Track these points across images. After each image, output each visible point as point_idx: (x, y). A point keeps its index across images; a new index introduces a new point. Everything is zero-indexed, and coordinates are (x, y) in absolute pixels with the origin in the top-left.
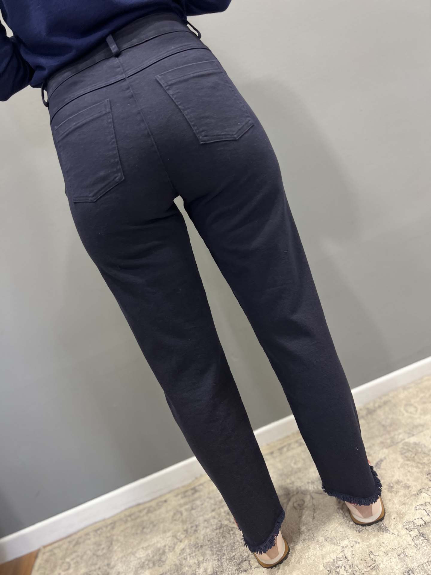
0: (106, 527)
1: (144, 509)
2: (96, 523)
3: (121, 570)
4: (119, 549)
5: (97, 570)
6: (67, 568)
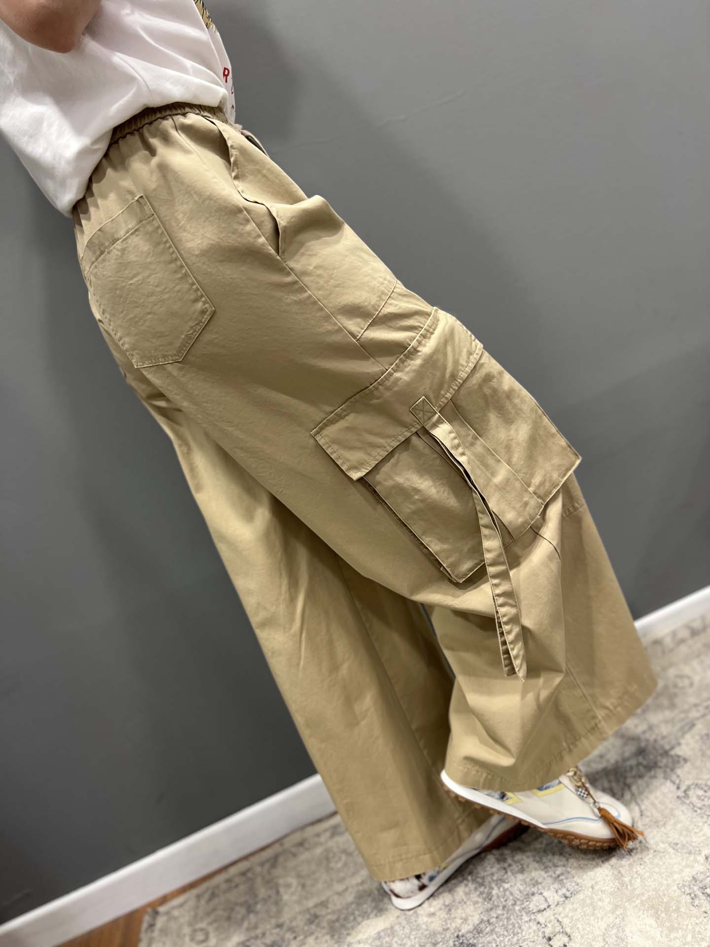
0: (262, 864)
1: (325, 831)
5: (260, 938)
6: (203, 938)
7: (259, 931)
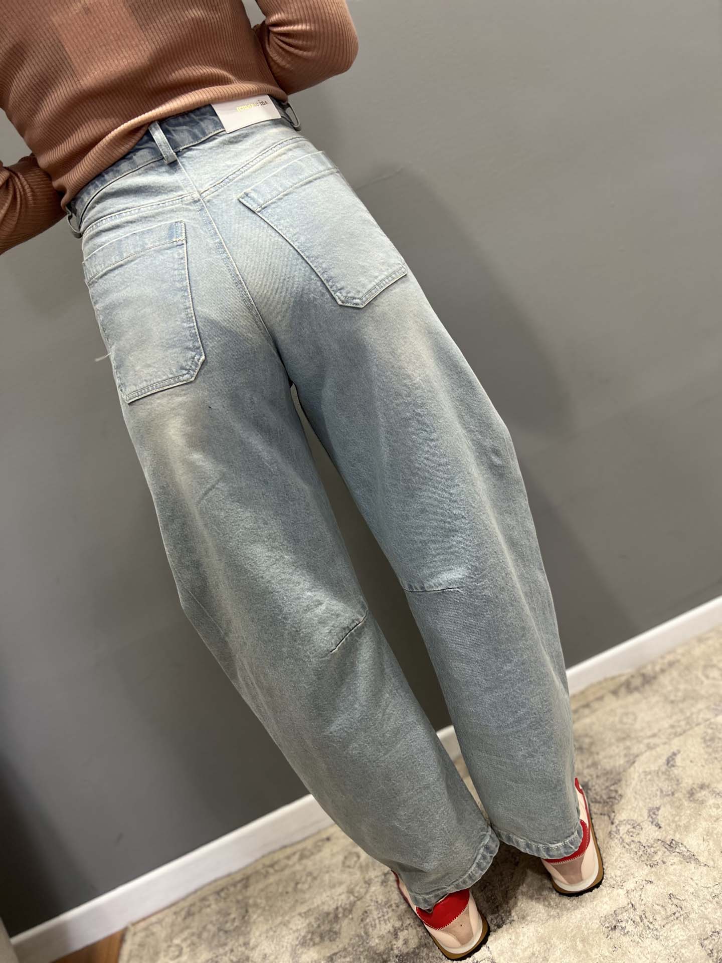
0: (235, 885)
1: (294, 854)
2: (216, 881)
3: (267, 951)
4: (261, 918)
5: (228, 955)
6: (177, 953)
7: (227, 948)
